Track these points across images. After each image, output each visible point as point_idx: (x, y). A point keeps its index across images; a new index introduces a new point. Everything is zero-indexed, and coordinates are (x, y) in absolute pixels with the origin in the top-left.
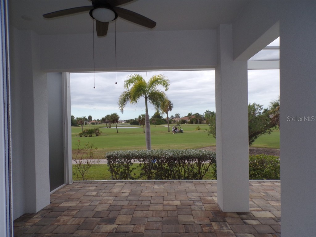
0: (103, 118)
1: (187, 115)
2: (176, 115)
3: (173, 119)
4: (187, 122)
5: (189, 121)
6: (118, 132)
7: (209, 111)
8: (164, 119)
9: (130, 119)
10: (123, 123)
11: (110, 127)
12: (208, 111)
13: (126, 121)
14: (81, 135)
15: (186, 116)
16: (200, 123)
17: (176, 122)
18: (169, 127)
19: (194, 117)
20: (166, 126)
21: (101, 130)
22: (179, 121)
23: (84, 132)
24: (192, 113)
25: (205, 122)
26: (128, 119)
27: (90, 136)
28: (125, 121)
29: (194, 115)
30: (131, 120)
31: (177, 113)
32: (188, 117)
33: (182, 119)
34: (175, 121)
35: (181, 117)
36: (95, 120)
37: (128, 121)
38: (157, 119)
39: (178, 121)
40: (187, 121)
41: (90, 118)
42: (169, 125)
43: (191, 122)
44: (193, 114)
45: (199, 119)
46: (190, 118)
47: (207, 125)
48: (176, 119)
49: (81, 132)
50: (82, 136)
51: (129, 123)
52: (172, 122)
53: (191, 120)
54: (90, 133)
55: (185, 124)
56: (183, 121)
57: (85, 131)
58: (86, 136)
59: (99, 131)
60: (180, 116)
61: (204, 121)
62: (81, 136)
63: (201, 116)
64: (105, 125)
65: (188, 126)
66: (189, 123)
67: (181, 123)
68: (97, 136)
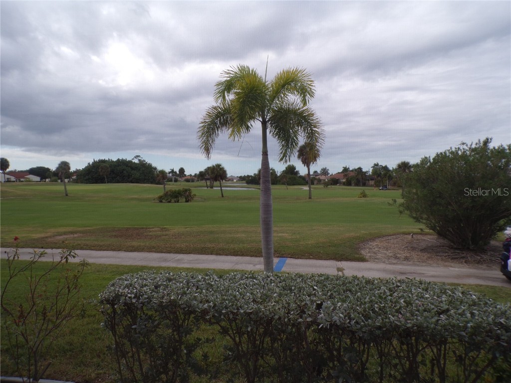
0: (201, 172)
1: (341, 170)
2: (322, 170)
3: (317, 177)
4: (340, 183)
5: (344, 180)
6: (223, 196)
7: (380, 165)
8: (301, 177)
9: (246, 175)
10: (235, 181)
11: (212, 187)
12: (376, 165)
13: (241, 177)
14: (161, 199)
15: (339, 173)
16: (364, 185)
17: (322, 182)
18: (310, 190)
19: (352, 174)
20: (306, 188)
21: (194, 191)
22: (327, 180)
23: (166, 194)
24: (349, 168)
25: (372, 182)
26: (243, 175)
27: (175, 202)
28: (239, 178)
29: (352, 171)
30: (248, 176)
31: (324, 168)
32: (343, 174)
33: (332, 176)
34: (319, 180)
35: (331, 174)
36: (191, 175)
37: (242, 179)
38: (289, 176)
39: (325, 180)
40: (341, 180)
41: (182, 171)
42: (310, 188)
43: (348, 183)
44: (351, 169)
45: (362, 179)
46: (345, 176)
47: (376, 188)
48: (323, 177)
49: (161, 193)
50: (163, 201)
51: (244, 182)
52: (315, 182)
53: (347, 179)
54: (175, 196)
55: (338, 186)
56: (334, 181)
57: (167, 192)
58: (170, 202)
59: (190, 193)
60: (329, 172)
61: (370, 181)
62: (161, 202)
63: (366, 172)
64: (203, 183)
65: (343, 189)
66: (344, 184)
67: (331, 184)
68: (187, 201)
